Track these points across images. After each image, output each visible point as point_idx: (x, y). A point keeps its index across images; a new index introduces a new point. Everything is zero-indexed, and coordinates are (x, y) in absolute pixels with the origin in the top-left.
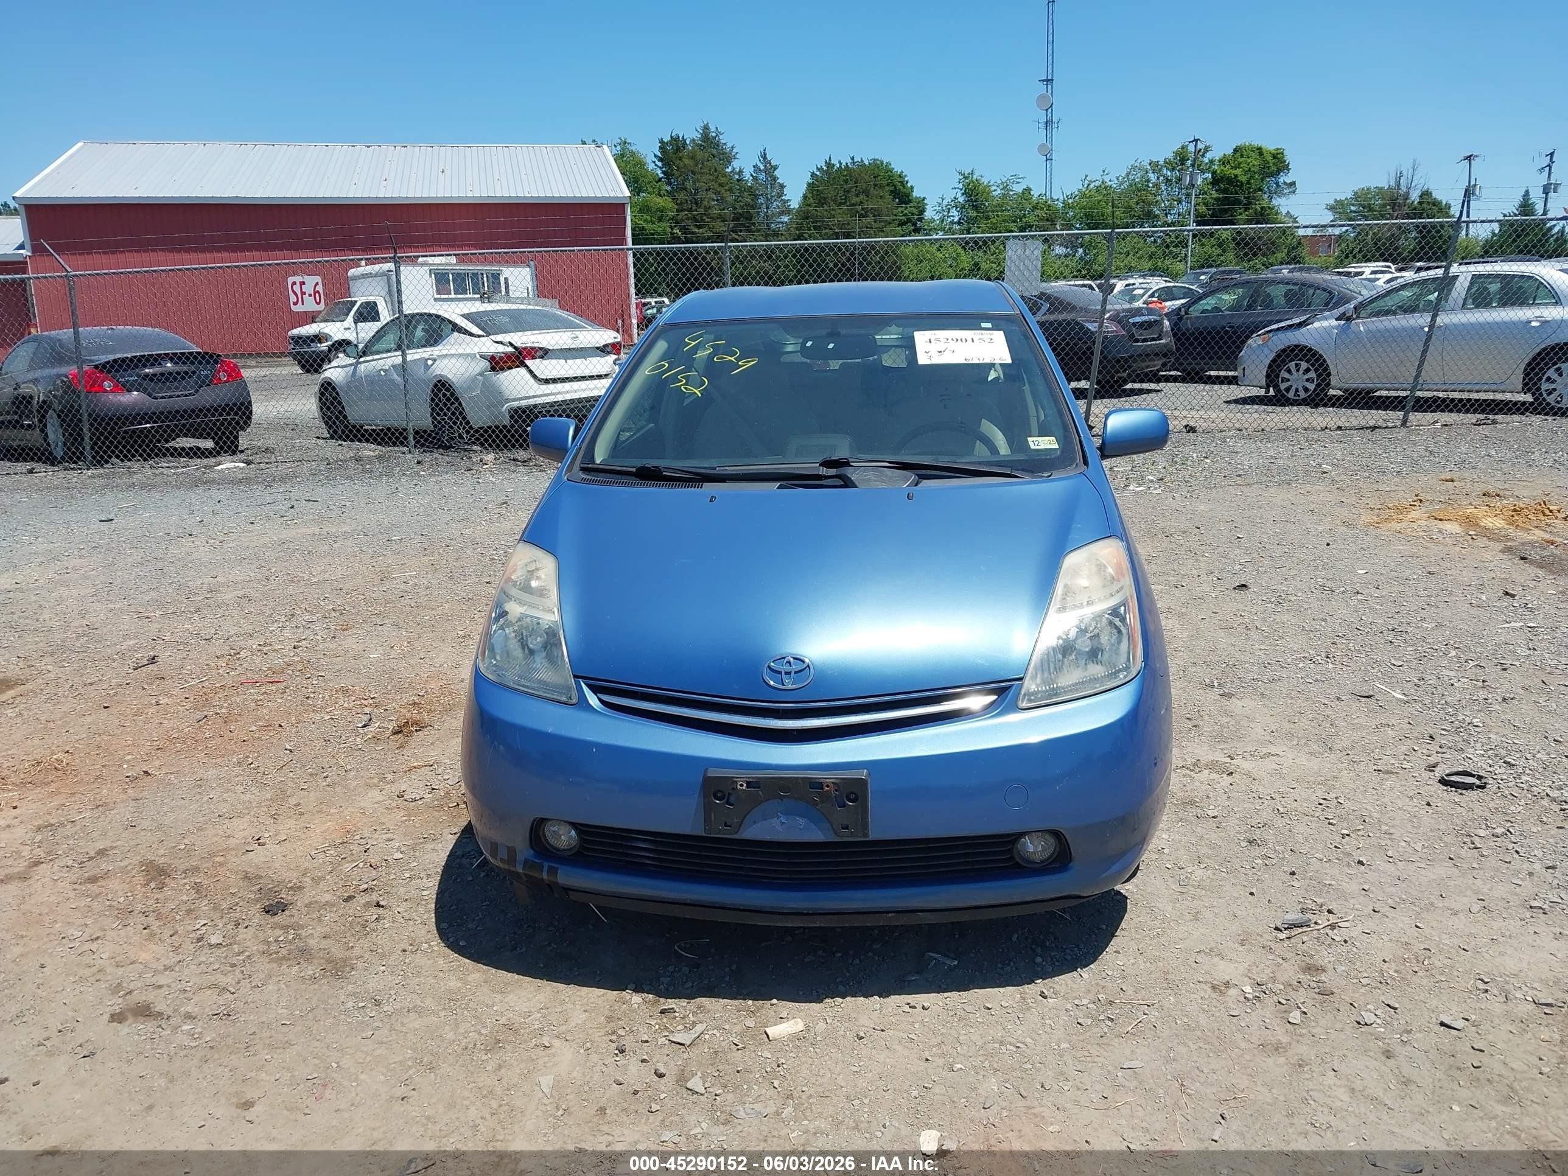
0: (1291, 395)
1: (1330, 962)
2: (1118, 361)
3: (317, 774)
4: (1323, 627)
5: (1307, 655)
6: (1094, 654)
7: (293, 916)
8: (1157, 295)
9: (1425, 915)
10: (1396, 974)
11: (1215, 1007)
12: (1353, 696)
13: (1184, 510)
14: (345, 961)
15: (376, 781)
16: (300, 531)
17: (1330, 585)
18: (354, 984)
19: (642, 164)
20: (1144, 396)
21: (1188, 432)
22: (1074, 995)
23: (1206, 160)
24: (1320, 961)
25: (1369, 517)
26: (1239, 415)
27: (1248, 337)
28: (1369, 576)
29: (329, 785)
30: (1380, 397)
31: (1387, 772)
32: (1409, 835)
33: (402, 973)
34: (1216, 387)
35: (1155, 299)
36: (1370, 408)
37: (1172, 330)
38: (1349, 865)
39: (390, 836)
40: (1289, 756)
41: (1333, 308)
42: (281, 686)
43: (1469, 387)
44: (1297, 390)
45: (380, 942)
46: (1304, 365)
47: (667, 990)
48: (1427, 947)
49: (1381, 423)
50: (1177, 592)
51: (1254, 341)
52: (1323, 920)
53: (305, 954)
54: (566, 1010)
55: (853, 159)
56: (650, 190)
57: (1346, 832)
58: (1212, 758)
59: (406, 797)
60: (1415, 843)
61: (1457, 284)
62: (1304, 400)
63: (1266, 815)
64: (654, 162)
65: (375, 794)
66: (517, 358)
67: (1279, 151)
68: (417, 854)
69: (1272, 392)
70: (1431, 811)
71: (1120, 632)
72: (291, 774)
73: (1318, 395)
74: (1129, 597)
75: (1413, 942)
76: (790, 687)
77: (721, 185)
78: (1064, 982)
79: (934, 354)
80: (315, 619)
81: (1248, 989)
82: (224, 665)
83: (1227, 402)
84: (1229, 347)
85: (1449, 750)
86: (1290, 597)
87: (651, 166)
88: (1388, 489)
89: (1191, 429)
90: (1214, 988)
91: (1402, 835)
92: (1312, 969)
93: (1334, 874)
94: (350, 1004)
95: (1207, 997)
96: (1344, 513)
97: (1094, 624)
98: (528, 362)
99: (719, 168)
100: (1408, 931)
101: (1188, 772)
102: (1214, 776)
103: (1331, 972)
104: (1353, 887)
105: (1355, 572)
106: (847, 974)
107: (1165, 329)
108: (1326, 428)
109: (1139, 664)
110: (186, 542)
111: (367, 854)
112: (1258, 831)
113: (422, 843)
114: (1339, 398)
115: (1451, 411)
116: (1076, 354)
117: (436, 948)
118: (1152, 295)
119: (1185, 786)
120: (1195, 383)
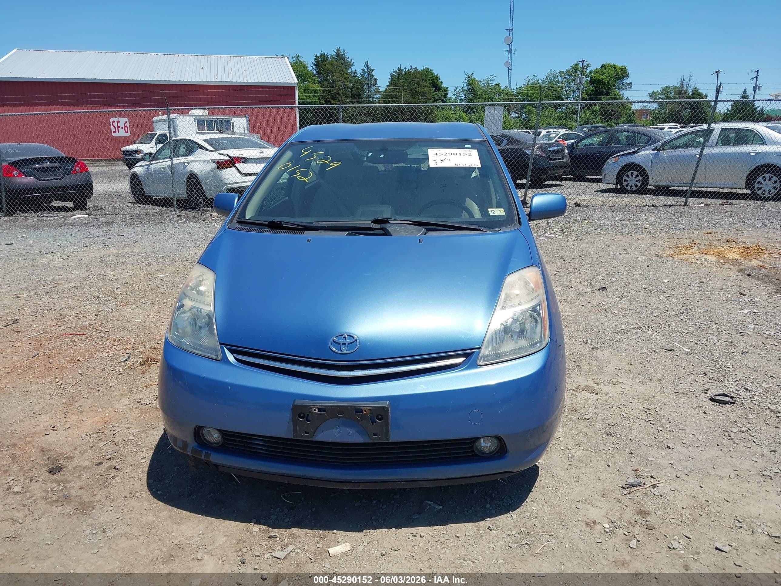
0: (628, 188)
1: (652, 508)
2: (541, 170)
3: (94, 388)
4: (646, 311)
5: (638, 326)
6: (522, 333)
7: (64, 475)
8: (562, 137)
9: (705, 479)
10: (690, 517)
11: (588, 537)
12: (662, 349)
13: (573, 247)
14: (89, 504)
15: (127, 392)
16: (112, 251)
17: (650, 288)
18: (93, 518)
19: (305, 67)
20: (554, 188)
21: (576, 206)
22: (507, 528)
23: (588, 71)
24: (647, 508)
25: (669, 252)
26: (602, 198)
27: (608, 158)
28: (669, 283)
29: (100, 395)
30: (673, 190)
31: (682, 394)
32: (695, 431)
33: (122, 511)
34: (591, 184)
35: (561, 139)
36: (669, 196)
37: (569, 154)
38: (662, 448)
39: (129, 425)
40: (628, 383)
41: (651, 144)
42: (84, 337)
43: (719, 186)
44: (632, 186)
45: (112, 491)
46: (635, 173)
47: (274, 523)
48: (707, 499)
49: (674, 203)
50: (569, 290)
51: (610, 161)
52: (648, 482)
53: (67, 498)
54: (214, 536)
55: (411, 67)
56: (309, 80)
57: (660, 429)
58: (587, 384)
59: (142, 402)
60: (698, 436)
61: (714, 133)
62: (635, 191)
63: (616, 419)
64: (312, 66)
65: (125, 400)
66: (231, 162)
67: (624, 67)
68: (143, 437)
69: (619, 187)
70: (706, 417)
71: (536, 321)
72: (80, 388)
73: (643, 188)
74: (542, 301)
75: (699, 496)
76: (345, 352)
77: (345, 78)
78: (502, 520)
79: (438, 161)
80: (110, 299)
81: (607, 526)
82: (55, 324)
83: (596, 191)
84: (598, 163)
85: (714, 381)
86: (629, 294)
87: (310, 69)
88: (678, 237)
89: (578, 205)
90: (587, 524)
91: (691, 430)
92: (643, 513)
93: (654, 453)
94: (88, 531)
95: (583, 530)
96: (656, 250)
97: (522, 316)
98: (237, 165)
99: (345, 70)
100: (696, 490)
101: (574, 392)
102: (588, 395)
103: (653, 515)
104: (665, 462)
105: (662, 281)
106: (379, 515)
107: (565, 154)
108: (646, 205)
109: (547, 339)
110: (50, 256)
111: (114, 436)
112: (612, 428)
113: (146, 430)
114: (653, 190)
115: (709, 198)
116: (520, 165)
117: (144, 495)
118: (559, 138)
119: (572, 400)
120: (580, 181)
